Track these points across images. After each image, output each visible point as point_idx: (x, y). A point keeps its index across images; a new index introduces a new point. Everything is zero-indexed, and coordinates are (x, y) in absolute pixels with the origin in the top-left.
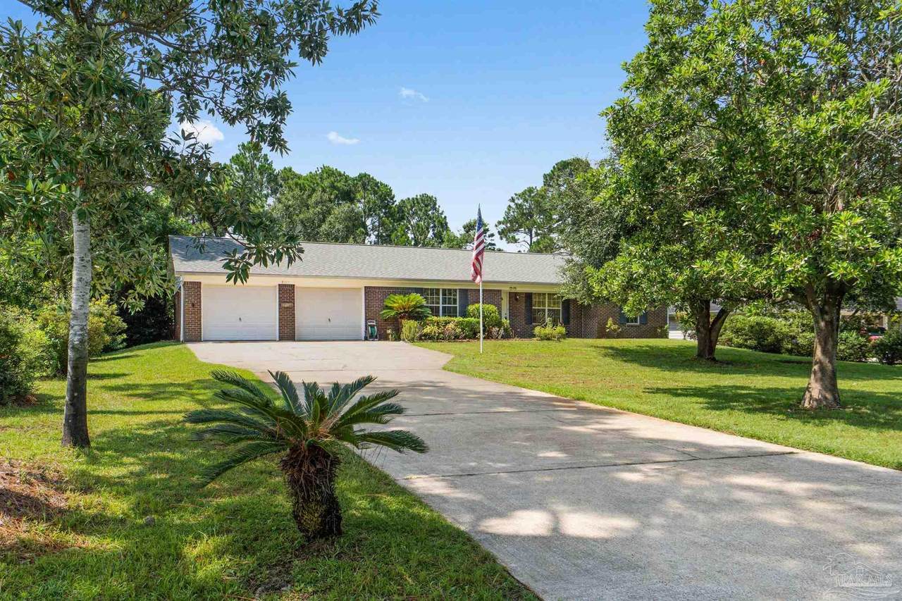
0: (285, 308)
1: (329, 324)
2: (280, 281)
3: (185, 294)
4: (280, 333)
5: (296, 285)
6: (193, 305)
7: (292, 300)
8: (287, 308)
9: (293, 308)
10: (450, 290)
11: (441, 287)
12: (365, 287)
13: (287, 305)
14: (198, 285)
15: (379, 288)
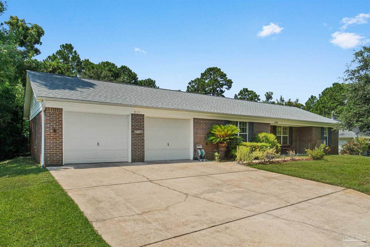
0: (137, 134)
1: (168, 147)
2: (132, 111)
3: (46, 120)
4: (132, 156)
5: (146, 115)
6: (55, 131)
7: (142, 128)
8: (138, 134)
9: (142, 135)
10: (243, 122)
11: (239, 120)
12: (194, 119)
13: (138, 132)
14: (59, 112)
15: (203, 119)
